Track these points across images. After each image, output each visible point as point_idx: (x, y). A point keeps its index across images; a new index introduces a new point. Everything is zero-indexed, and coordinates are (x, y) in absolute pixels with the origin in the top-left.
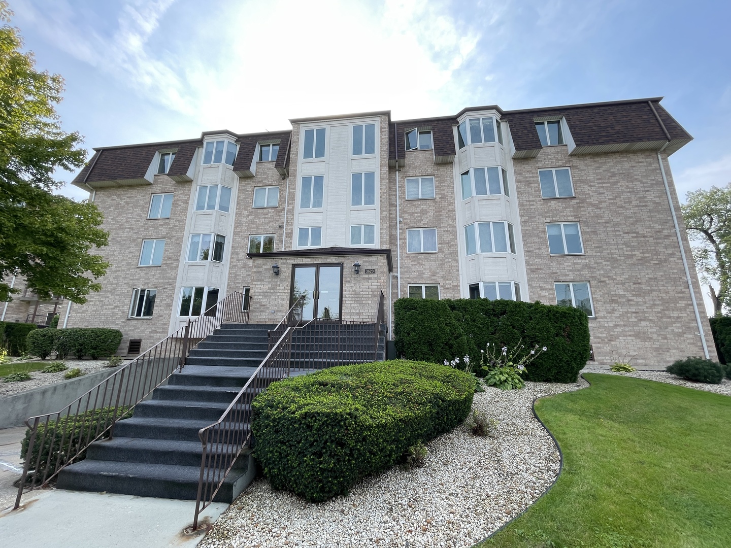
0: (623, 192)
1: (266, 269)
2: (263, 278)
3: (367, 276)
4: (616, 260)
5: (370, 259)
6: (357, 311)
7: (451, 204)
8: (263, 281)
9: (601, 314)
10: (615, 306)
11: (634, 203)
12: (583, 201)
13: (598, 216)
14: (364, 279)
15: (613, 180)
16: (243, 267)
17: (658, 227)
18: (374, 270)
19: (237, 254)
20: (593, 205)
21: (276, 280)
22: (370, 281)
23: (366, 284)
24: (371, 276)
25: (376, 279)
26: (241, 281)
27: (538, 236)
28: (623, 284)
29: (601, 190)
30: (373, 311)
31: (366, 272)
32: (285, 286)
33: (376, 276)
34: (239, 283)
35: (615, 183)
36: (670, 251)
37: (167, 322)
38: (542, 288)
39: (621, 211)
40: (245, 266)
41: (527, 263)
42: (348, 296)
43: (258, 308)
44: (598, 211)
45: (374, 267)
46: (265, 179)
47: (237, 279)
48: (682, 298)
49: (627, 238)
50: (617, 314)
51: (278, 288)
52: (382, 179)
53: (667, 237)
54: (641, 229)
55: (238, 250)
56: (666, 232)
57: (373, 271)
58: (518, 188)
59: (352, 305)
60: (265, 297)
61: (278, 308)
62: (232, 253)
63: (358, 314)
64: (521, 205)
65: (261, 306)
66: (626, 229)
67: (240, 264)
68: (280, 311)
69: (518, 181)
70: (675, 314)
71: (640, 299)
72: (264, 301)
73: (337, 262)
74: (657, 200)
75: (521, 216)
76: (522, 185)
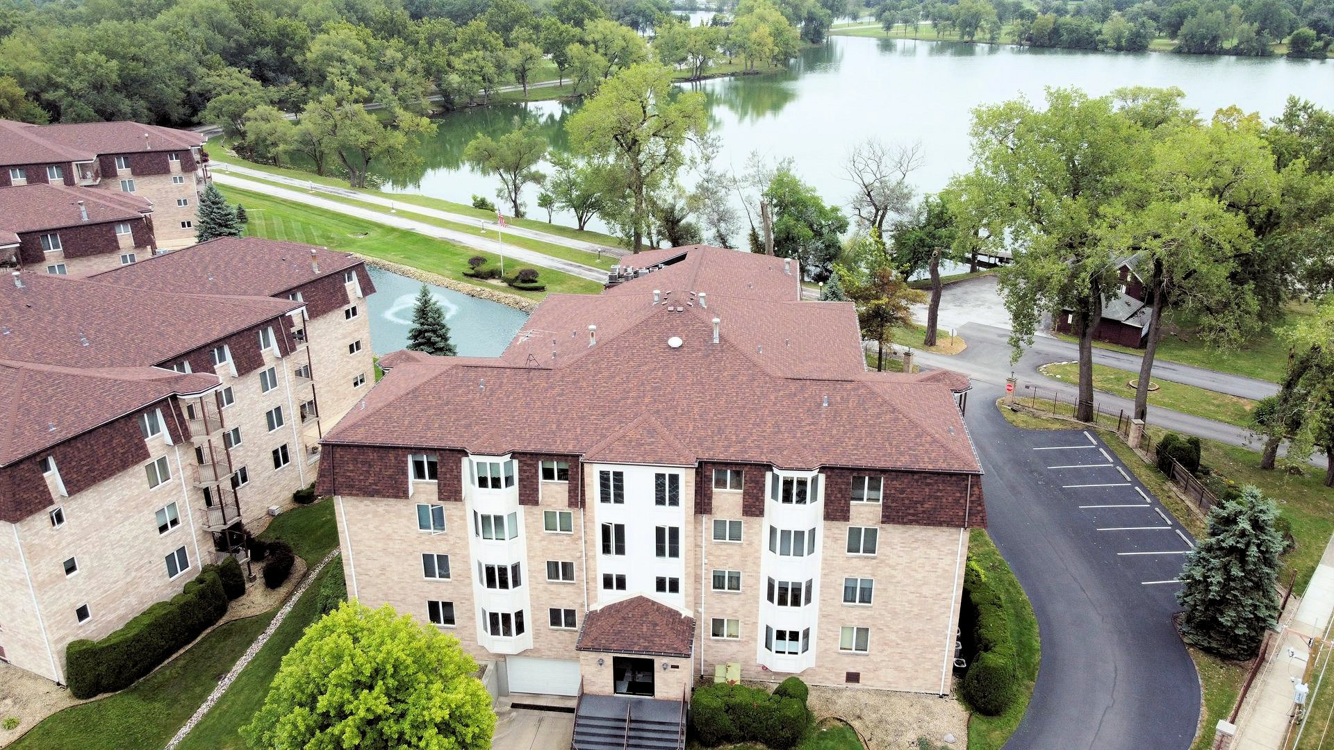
0: (920, 557)
3: (673, 670)
4: (896, 613)
5: (675, 659)
6: (667, 691)
7: (757, 551)
9: (873, 652)
10: (886, 648)
11: (927, 568)
12: (882, 561)
13: (893, 577)
14: (671, 672)
15: (915, 545)
16: (544, 590)
17: (939, 590)
19: (535, 577)
20: (890, 566)
22: (675, 673)
23: (673, 675)
24: (676, 670)
26: (543, 601)
27: (834, 588)
28: (897, 632)
29: (901, 554)
30: (677, 692)
31: (673, 667)
32: (609, 670)
33: (679, 670)
34: (542, 603)
35: (916, 549)
36: (943, 610)
37: (473, 633)
38: (829, 630)
39: (913, 573)
40: (546, 590)
41: (821, 610)
42: (658, 681)
43: (589, 684)
44: (893, 572)
45: (679, 664)
47: (540, 601)
48: (938, 646)
49: (912, 597)
50: (886, 653)
51: (604, 671)
52: (687, 537)
53: (945, 599)
54: (925, 591)
55: (536, 573)
56: (944, 595)
57: (677, 667)
58: (824, 543)
59: (662, 687)
60: (594, 677)
61: (606, 684)
62: (530, 577)
63: (667, 693)
64: (825, 559)
66: (913, 589)
67: (541, 587)
68: (607, 686)
69: (826, 536)
70: (930, 656)
71: (907, 644)
74: (947, 568)
75: (823, 569)
76: (829, 541)
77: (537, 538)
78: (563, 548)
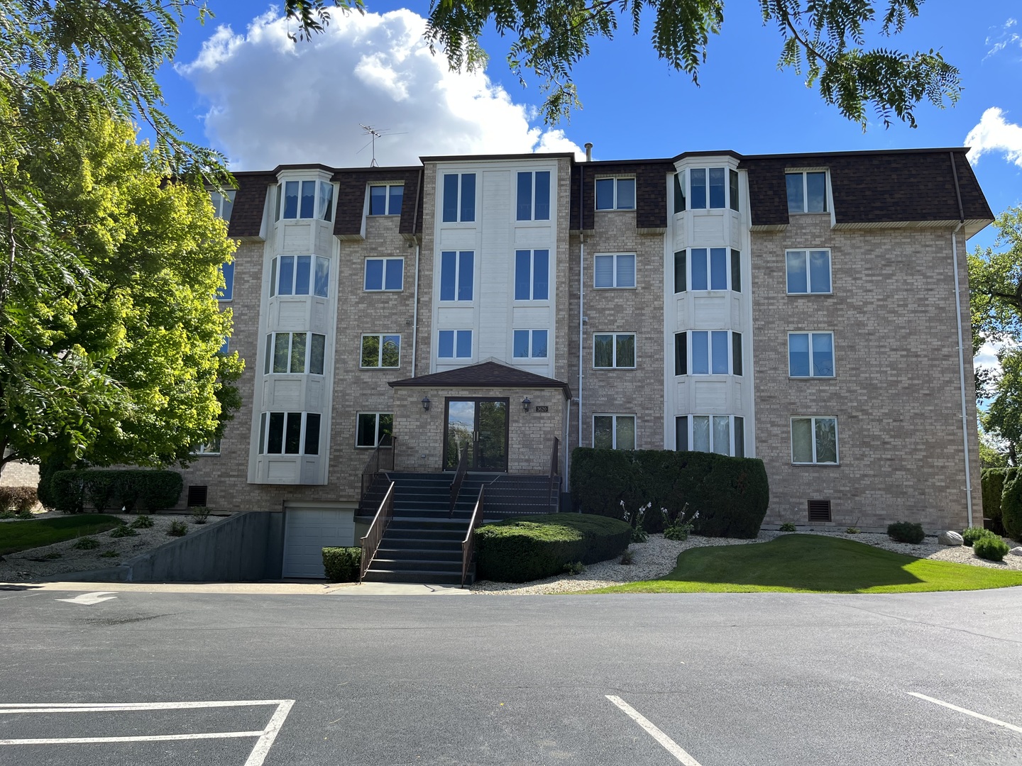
0: (898, 290)
1: (412, 403)
2: (408, 413)
3: (538, 414)
4: (875, 388)
5: (543, 393)
6: (527, 457)
7: (659, 297)
8: (409, 417)
9: (847, 461)
10: (866, 450)
11: (910, 307)
12: (842, 301)
13: (860, 324)
14: (535, 418)
15: (888, 271)
16: (355, 383)
17: (936, 343)
18: (547, 407)
19: (344, 362)
20: (855, 308)
21: (425, 417)
22: (542, 421)
23: (538, 425)
24: (544, 414)
25: (549, 418)
26: (352, 403)
27: (775, 350)
28: (880, 421)
29: (869, 286)
30: (545, 457)
31: (539, 409)
32: (437, 424)
33: (549, 415)
34: (350, 406)
35: (889, 276)
36: (947, 377)
37: (243, 462)
38: (773, 424)
39: (891, 317)
40: (357, 381)
41: (757, 388)
42: (514, 439)
43: (404, 451)
44: (861, 318)
45: (548, 404)
46: (382, 244)
47: (347, 400)
48: (952, 442)
49: (894, 356)
50: (867, 461)
51: (429, 427)
52: (559, 262)
53: (947, 357)
54: (914, 344)
55: (346, 357)
56: (945, 351)
57: (545, 409)
58: (754, 277)
59: (520, 450)
60: (413, 437)
61: (430, 451)
62: (337, 362)
63: (527, 461)
64: (756, 303)
65: (408, 448)
66: (895, 344)
67: (349, 377)
68: (432, 456)
69: (755, 267)
70: (940, 463)
71: (898, 442)
72: (412, 443)
73: (502, 396)
74: (942, 304)
75: (755, 320)
76: (761, 274)
77: (353, 299)
78: (387, 312)
